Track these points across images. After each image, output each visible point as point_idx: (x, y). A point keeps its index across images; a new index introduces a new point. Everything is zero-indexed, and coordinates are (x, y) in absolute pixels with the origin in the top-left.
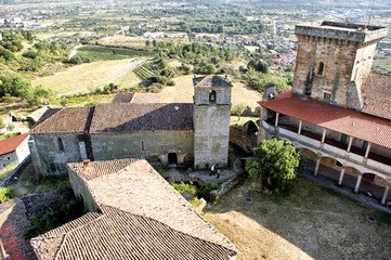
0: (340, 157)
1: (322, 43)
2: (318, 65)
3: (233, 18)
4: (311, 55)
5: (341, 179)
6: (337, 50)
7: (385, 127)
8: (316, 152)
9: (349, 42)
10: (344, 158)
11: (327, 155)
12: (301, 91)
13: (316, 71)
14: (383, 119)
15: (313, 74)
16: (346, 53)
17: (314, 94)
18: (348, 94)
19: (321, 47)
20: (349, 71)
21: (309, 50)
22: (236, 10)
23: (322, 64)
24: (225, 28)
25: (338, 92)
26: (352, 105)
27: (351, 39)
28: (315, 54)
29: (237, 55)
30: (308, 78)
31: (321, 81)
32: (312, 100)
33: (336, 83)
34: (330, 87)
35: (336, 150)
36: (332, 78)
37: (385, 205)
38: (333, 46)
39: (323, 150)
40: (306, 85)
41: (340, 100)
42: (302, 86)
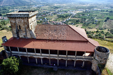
0: (34, 55)
1: (17, 19)
2: (19, 26)
3: (4, 11)
4: (15, 24)
5: (37, 62)
6: (23, 21)
7: (44, 42)
8: (26, 56)
9: (25, 17)
10: (35, 55)
11: (30, 56)
12: (16, 36)
13: (19, 28)
14: (43, 39)
15: (18, 30)
16: (26, 21)
17: (21, 36)
18: (31, 34)
19: (17, 20)
20: (28, 27)
21: (14, 22)
22: (5, 8)
23: (20, 26)
24: (2, 14)
25: (27, 34)
26: (33, 37)
27: (25, 16)
28: (16, 23)
29: (8, 22)
30: (17, 31)
31: (21, 31)
32: (20, 39)
33: (26, 31)
34: (25, 33)
35: (32, 54)
36: (24, 30)
37: (51, 65)
38: (21, 19)
39: (28, 55)
40: (17, 34)
41: (29, 36)
42: (16, 35)
